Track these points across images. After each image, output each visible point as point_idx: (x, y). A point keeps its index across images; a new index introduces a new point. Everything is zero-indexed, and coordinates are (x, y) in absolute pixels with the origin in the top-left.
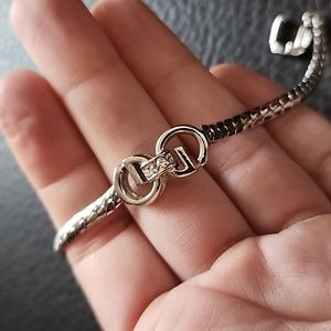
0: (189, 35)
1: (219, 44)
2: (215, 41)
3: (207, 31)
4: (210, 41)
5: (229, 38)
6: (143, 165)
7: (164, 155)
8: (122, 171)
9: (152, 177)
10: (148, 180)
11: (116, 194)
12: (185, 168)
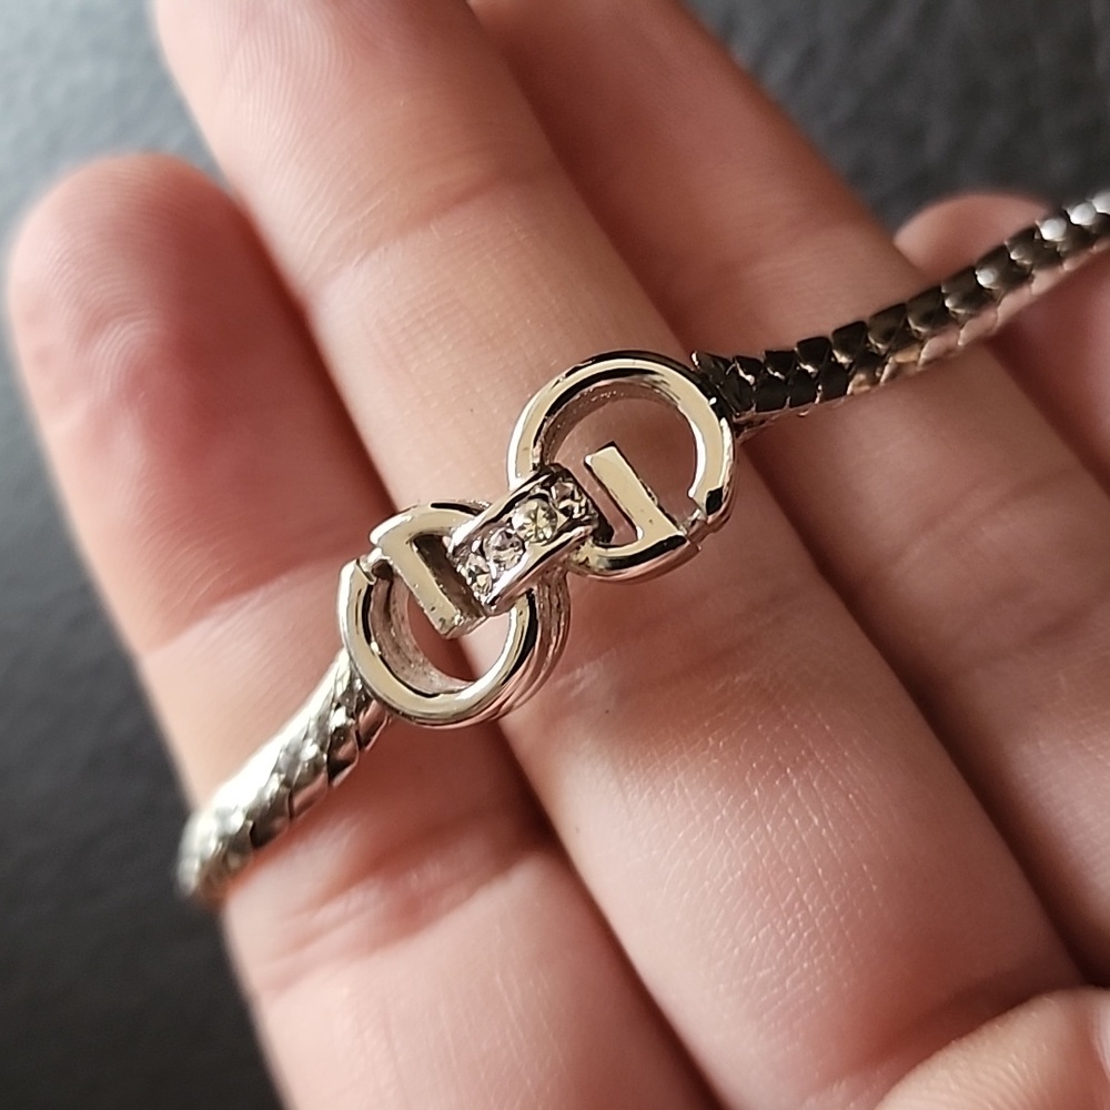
7: (542, 485)
8: (375, 579)
9: (497, 588)
10: (483, 604)
11: (358, 683)
12: (637, 539)
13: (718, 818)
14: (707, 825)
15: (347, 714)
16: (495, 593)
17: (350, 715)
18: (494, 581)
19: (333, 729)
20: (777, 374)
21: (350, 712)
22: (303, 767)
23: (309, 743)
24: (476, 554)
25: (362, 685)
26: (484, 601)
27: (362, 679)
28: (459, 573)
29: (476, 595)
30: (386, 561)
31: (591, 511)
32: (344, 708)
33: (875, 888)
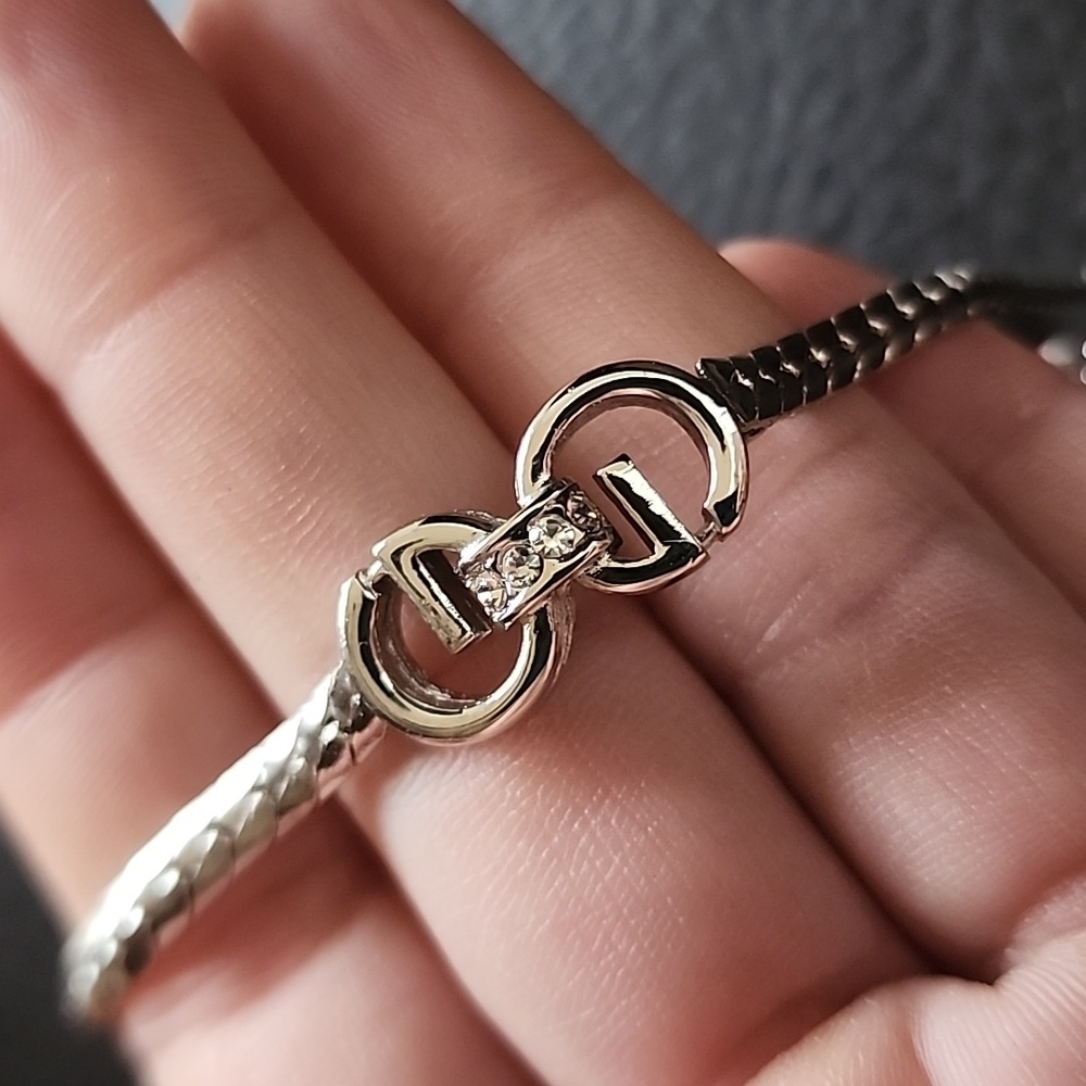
6: (467, 555)
7: (557, 500)
8: (376, 594)
9: (513, 605)
10: (495, 620)
11: (356, 699)
12: (654, 553)
15: (340, 729)
16: (510, 611)
17: (343, 729)
18: (510, 598)
19: (326, 743)
20: (767, 377)
21: (343, 726)
22: (290, 780)
23: (296, 756)
24: (489, 570)
25: (361, 700)
26: (496, 617)
27: (362, 695)
28: (468, 589)
29: (487, 610)
30: (388, 576)
31: (605, 525)
32: (337, 722)
33: (681, 920)
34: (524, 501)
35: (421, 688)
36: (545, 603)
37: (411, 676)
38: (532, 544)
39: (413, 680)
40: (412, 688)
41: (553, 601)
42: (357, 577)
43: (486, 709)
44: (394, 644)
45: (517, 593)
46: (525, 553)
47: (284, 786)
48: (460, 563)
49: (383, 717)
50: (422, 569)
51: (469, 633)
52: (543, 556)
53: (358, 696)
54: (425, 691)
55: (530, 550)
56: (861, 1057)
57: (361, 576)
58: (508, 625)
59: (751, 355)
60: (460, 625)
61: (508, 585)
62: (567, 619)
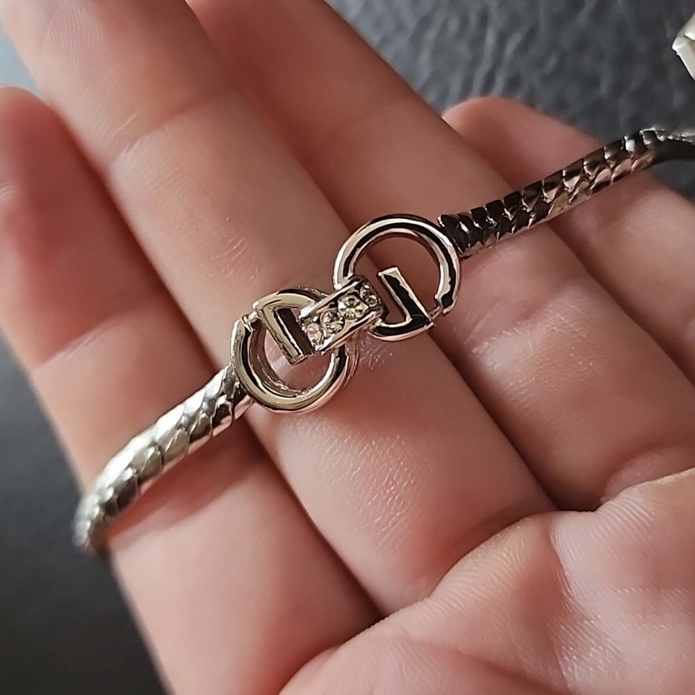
0: (444, 26)
1: (510, 47)
2: (502, 39)
3: (484, 19)
4: (490, 39)
5: (531, 35)
6: (304, 313)
7: (356, 288)
8: (252, 329)
9: (327, 342)
10: (316, 349)
11: (237, 384)
12: (405, 320)
13: (346, 440)
14: (341, 445)
15: (227, 399)
18: (325, 338)
19: (219, 406)
20: (478, 226)
21: (229, 398)
22: (198, 422)
23: (201, 412)
24: (315, 322)
25: (239, 385)
26: (317, 348)
27: (241, 382)
28: (303, 332)
29: (312, 344)
30: (259, 320)
31: (380, 303)
32: (226, 396)
33: (432, 470)
34: (338, 286)
35: (273, 382)
36: (344, 342)
37: (268, 375)
38: (339, 311)
39: (269, 377)
40: (268, 381)
41: (349, 342)
42: (243, 318)
43: (307, 396)
44: (260, 357)
45: (330, 336)
46: (335, 315)
47: (194, 427)
48: (300, 317)
49: (251, 395)
50: (279, 318)
51: (302, 355)
52: (345, 317)
53: (238, 383)
54: (275, 383)
55: (338, 314)
56: (523, 543)
57: (245, 318)
58: (323, 353)
59: (470, 212)
60: (297, 350)
61: (325, 332)
62: (356, 351)
